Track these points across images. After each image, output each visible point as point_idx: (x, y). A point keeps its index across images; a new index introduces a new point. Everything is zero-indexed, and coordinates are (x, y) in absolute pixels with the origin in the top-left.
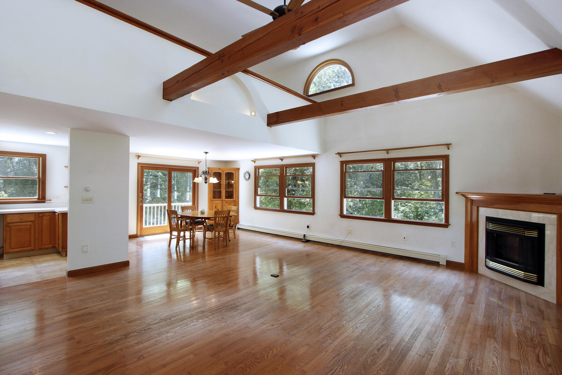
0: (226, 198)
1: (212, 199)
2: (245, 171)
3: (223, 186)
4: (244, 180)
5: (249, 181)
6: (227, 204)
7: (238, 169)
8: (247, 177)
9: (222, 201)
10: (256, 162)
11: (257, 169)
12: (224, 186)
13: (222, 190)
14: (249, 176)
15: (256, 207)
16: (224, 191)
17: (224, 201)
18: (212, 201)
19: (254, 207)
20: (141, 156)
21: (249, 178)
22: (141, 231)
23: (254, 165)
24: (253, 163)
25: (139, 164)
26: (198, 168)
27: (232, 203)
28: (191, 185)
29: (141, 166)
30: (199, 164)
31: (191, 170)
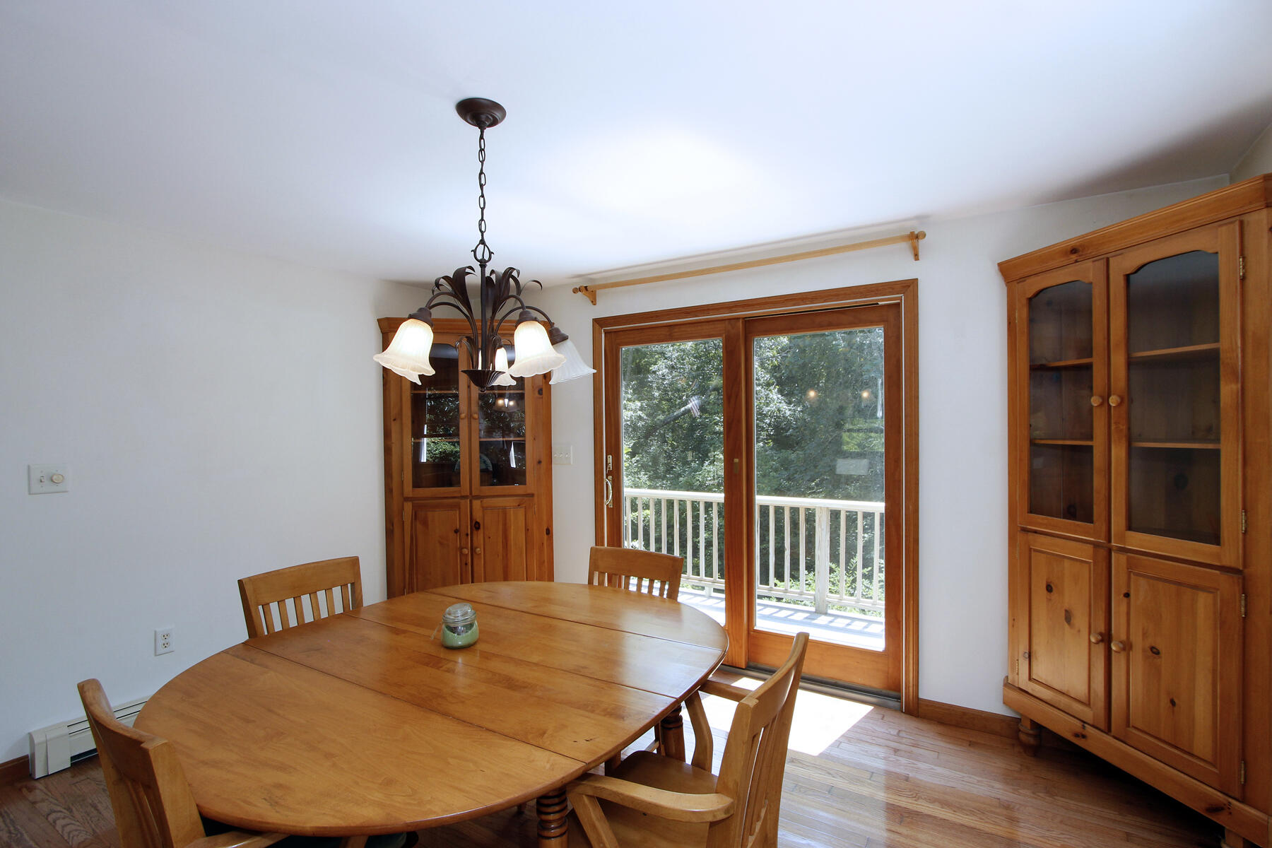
18: (1022, 529)
25: (599, 323)
26: (909, 287)
27: (1204, 589)
28: (879, 407)
29: (606, 333)
30: (916, 257)
31: (874, 307)
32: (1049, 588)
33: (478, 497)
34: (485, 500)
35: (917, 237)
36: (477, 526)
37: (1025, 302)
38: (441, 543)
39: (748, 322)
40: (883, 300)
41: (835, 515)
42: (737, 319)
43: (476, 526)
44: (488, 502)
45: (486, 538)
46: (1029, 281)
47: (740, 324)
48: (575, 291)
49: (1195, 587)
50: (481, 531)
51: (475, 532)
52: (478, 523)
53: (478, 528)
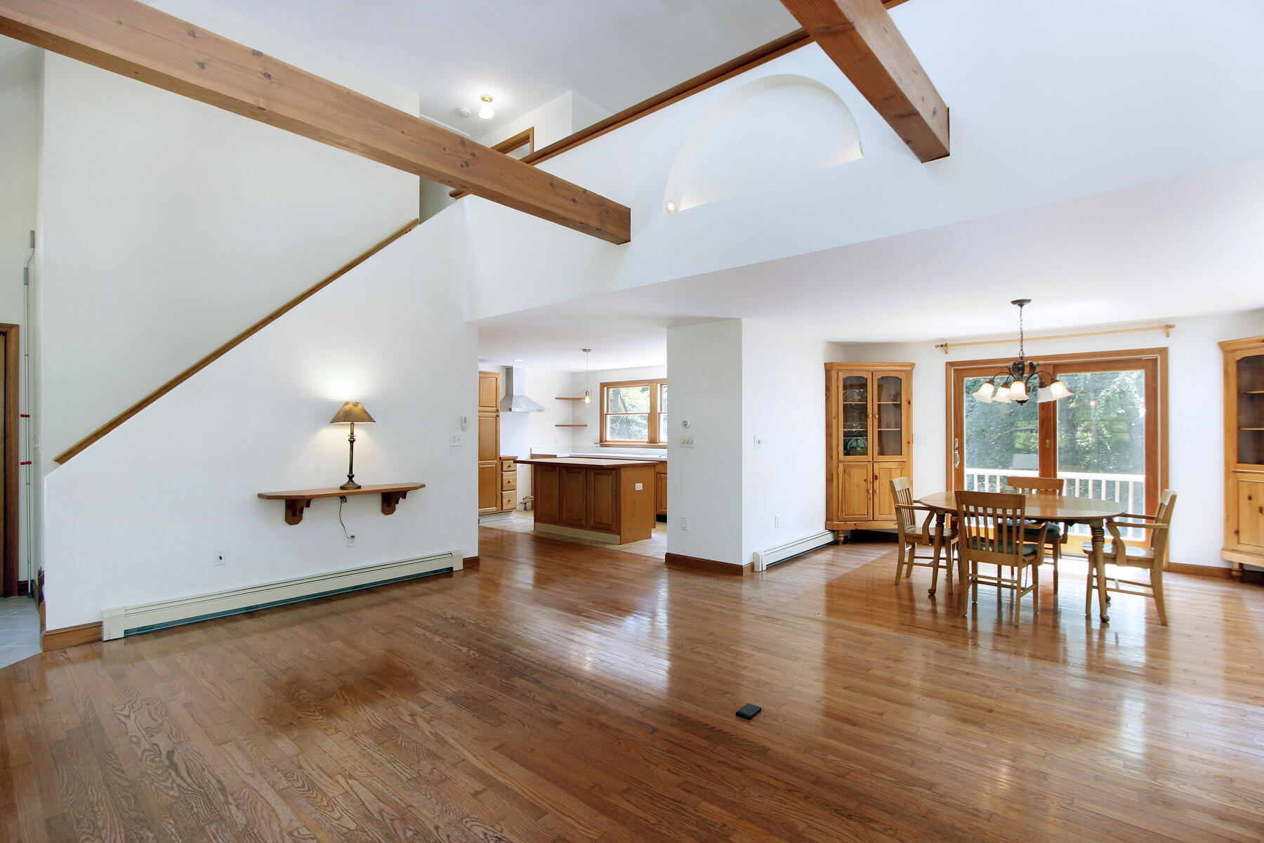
1: (1234, 464)
18: (1233, 472)
20: (949, 345)
25: (950, 364)
26: (1163, 351)
29: (954, 370)
30: (1168, 336)
32: (1250, 498)
33: (876, 462)
34: (881, 464)
35: (1170, 327)
37: (1234, 362)
38: (857, 486)
39: (1055, 366)
40: (1145, 357)
42: (1050, 364)
43: (875, 478)
44: (883, 465)
45: (880, 485)
46: (1237, 352)
47: (1051, 367)
48: (937, 346)
50: (878, 480)
51: (875, 481)
52: (876, 476)
53: (876, 479)
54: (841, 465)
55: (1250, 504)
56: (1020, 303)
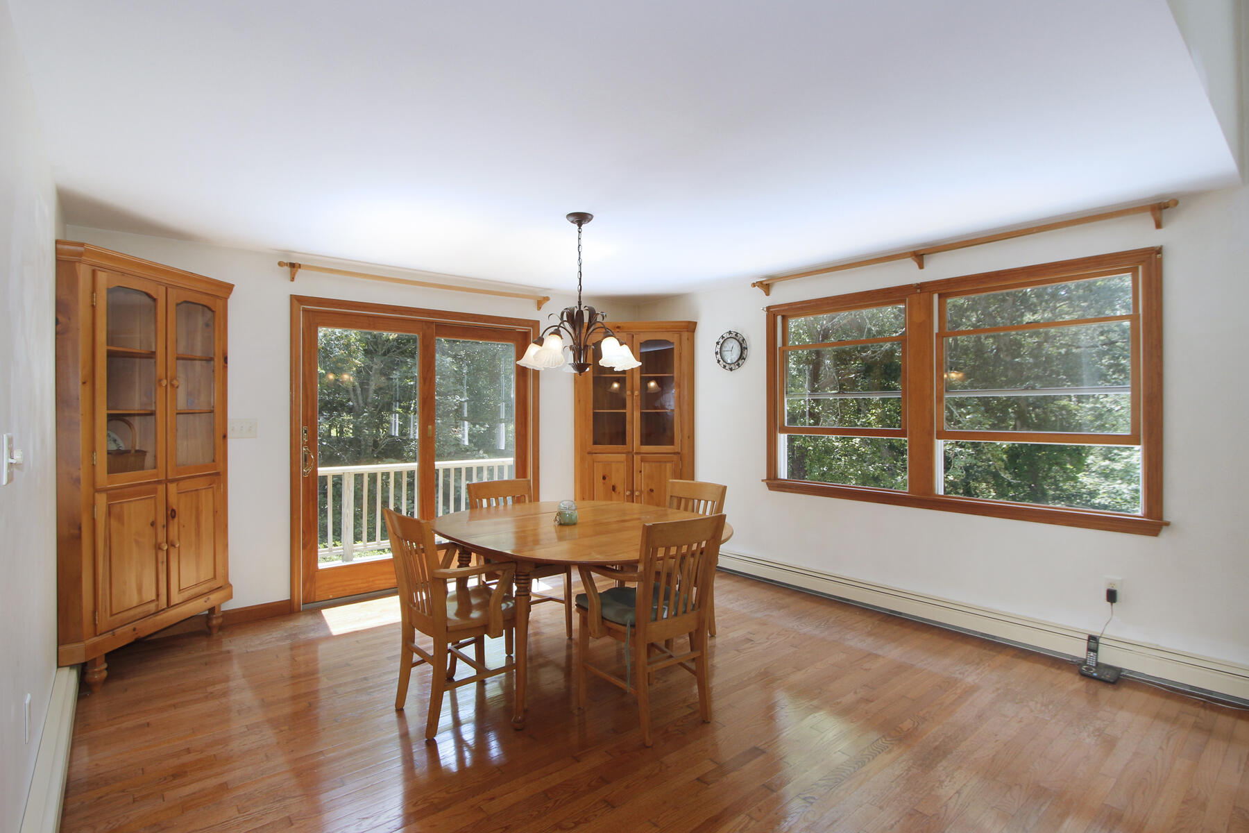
0: (642, 443)
1: (590, 446)
2: (723, 331)
3: (633, 393)
4: (719, 368)
5: (739, 372)
6: (647, 464)
7: (691, 327)
8: (732, 354)
9: (630, 454)
10: (774, 291)
11: (779, 319)
12: (636, 393)
13: (628, 411)
14: (743, 349)
15: (776, 478)
16: (637, 415)
17: (637, 453)
18: (589, 453)
19: (769, 478)
20: (300, 266)
21: (742, 357)
22: (308, 585)
23: (762, 301)
24: (759, 291)
25: (296, 300)
26: (536, 324)
27: (668, 462)
28: (512, 392)
29: (304, 310)
30: (539, 308)
31: (512, 331)
32: (604, 478)
33: (173, 481)
34: (181, 483)
35: (545, 299)
36: (173, 514)
38: (136, 540)
40: (519, 329)
41: (359, 477)
43: (171, 515)
45: (181, 527)
48: (281, 264)
49: (665, 462)
50: (176, 519)
51: (171, 522)
52: (173, 511)
53: (173, 517)
54: (102, 500)
55: (604, 483)
56: (580, 218)
